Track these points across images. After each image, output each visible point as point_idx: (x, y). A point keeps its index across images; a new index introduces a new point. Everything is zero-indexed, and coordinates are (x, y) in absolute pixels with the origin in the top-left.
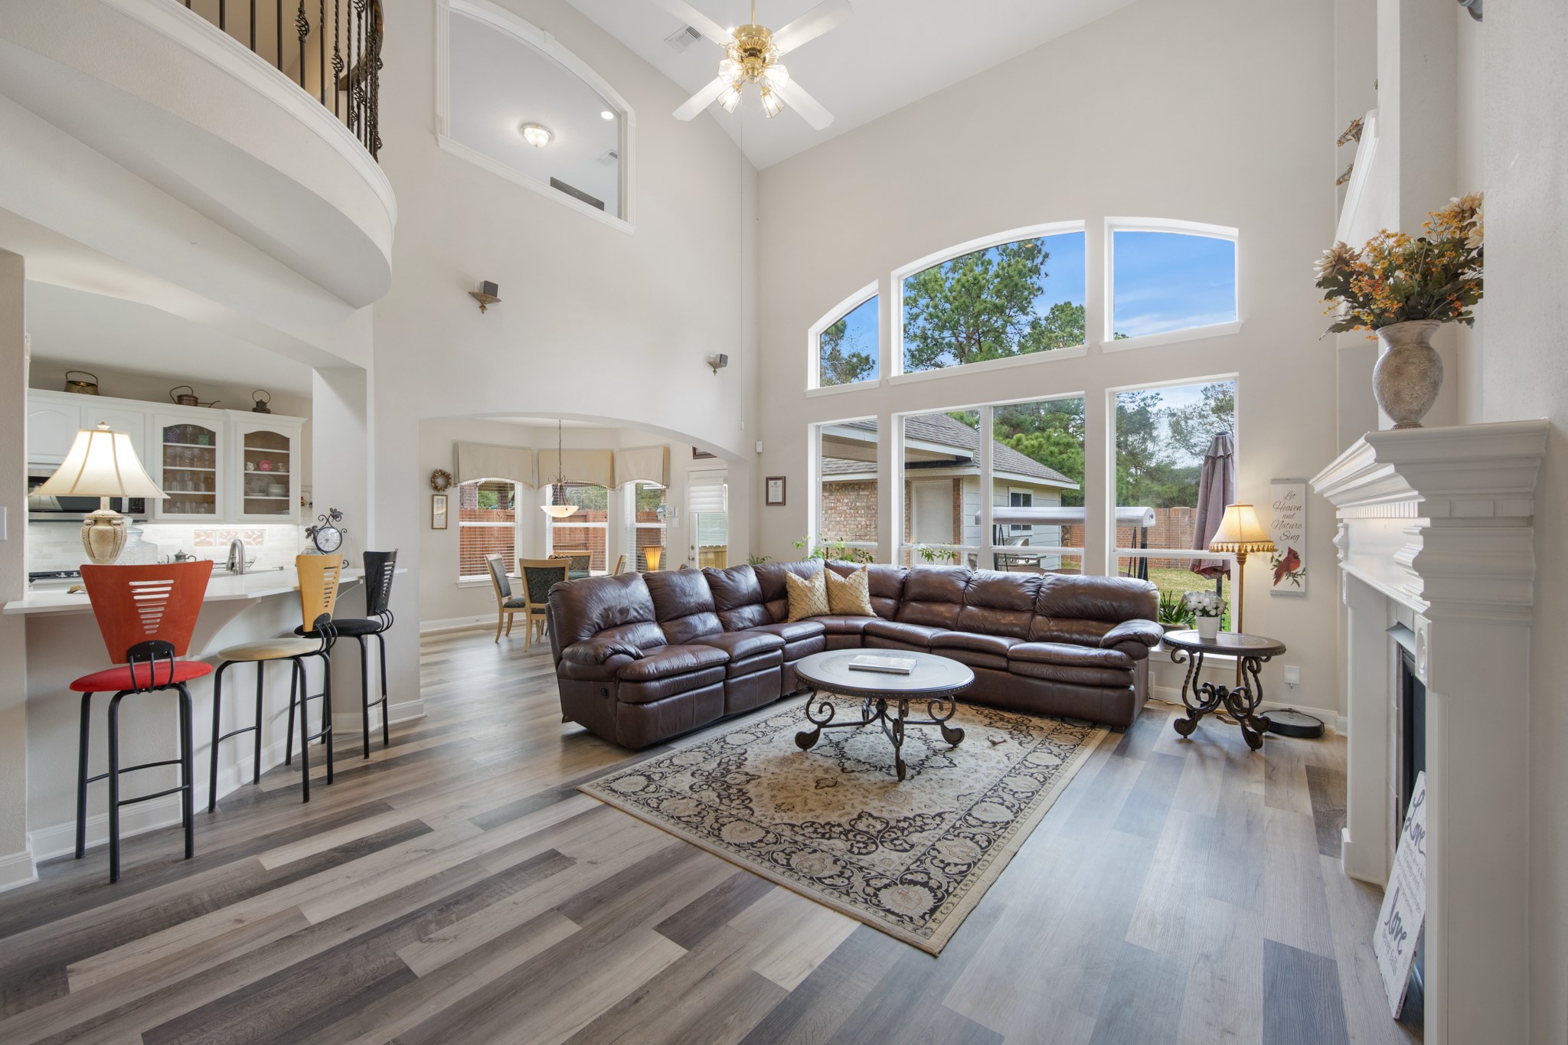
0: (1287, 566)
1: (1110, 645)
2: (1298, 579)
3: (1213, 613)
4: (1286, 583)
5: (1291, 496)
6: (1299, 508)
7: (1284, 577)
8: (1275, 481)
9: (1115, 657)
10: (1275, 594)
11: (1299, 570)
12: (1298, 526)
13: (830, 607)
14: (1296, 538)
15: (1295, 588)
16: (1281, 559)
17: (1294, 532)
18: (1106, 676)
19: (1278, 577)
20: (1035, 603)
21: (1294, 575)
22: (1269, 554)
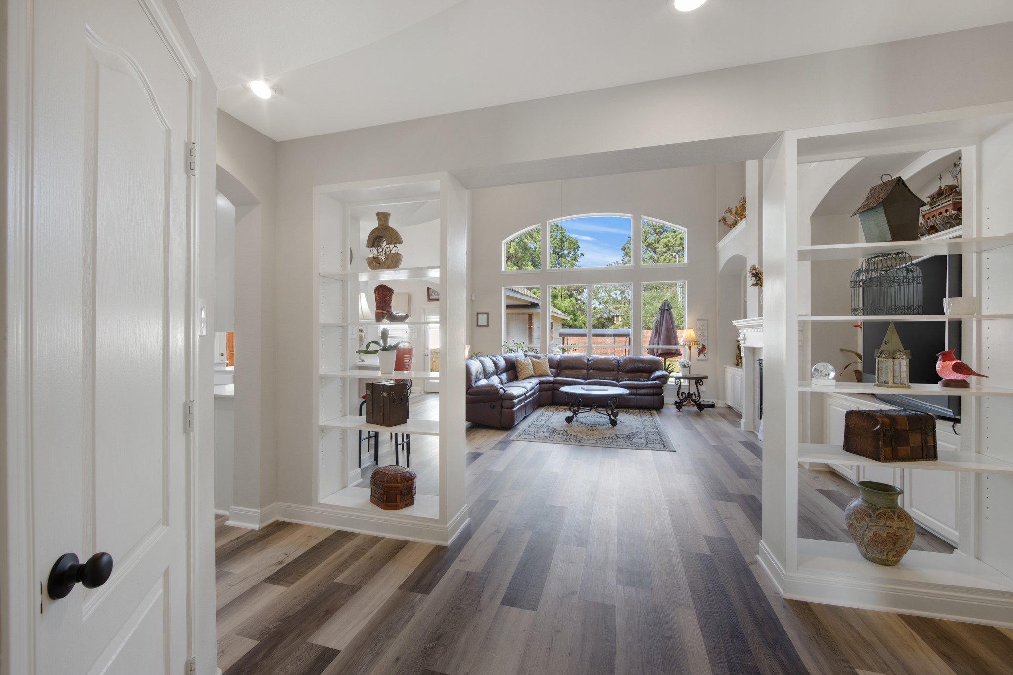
0: (702, 350)
1: (654, 379)
2: (705, 355)
3: (687, 366)
4: (702, 355)
5: (703, 325)
6: (706, 330)
7: (701, 354)
8: (698, 320)
9: (658, 383)
10: (699, 360)
11: (705, 351)
12: (705, 336)
13: (534, 373)
14: (704, 340)
15: (704, 358)
16: (700, 348)
17: (704, 338)
18: (651, 391)
19: (699, 354)
20: (618, 368)
21: (704, 353)
22: (696, 346)
